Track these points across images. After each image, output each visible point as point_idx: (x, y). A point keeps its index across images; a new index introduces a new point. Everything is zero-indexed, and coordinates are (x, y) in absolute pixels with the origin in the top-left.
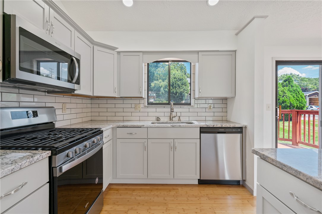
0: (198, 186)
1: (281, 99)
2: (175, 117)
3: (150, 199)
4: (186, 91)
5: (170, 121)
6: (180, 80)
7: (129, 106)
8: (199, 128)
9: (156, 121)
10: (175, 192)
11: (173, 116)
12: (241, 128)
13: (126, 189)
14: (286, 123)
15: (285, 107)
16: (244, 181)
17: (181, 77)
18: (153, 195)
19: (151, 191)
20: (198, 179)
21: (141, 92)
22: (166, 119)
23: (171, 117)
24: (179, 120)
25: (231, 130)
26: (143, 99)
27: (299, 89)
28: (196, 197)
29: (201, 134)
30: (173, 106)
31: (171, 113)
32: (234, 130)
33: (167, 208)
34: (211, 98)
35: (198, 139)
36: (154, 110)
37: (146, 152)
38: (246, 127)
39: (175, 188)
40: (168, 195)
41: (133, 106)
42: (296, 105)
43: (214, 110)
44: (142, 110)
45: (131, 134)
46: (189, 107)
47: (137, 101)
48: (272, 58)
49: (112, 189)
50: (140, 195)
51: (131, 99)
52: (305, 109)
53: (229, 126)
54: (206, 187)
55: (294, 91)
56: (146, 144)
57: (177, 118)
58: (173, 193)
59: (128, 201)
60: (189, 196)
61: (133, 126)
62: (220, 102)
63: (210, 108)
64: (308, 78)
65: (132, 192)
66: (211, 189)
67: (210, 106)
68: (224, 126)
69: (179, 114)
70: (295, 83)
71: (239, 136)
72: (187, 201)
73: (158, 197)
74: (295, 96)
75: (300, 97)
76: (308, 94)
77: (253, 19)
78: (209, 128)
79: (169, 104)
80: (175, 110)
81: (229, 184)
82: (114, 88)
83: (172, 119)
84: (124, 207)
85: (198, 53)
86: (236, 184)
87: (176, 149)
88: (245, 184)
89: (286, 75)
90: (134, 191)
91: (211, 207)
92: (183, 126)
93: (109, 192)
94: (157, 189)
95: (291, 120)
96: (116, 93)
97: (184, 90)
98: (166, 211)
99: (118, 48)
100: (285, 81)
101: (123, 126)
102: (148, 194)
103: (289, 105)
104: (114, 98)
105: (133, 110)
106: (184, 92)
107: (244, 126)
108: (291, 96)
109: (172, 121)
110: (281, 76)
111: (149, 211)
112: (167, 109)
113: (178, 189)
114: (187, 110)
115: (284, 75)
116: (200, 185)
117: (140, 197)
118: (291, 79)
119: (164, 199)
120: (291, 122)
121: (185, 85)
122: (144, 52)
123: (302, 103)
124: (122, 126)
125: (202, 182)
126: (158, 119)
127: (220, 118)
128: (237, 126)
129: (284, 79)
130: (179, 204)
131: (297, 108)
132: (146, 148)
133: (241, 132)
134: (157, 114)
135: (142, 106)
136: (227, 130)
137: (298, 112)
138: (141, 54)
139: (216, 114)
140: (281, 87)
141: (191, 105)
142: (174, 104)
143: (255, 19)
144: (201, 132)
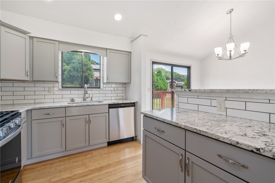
0: (108, 147)
1: (156, 84)
2: (88, 98)
3: (71, 165)
4: (91, 76)
5: (84, 101)
6: (85, 66)
7: (43, 89)
8: (108, 105)
9: (71, 102)
10: (91, 155)
11: (86, 97)
12: (134, 103)
13: (43, 165)
14: (158, 100)
15: (158, 90)
16: (136, 136)
17: (87, 63)
18: (73, 162)
19: (70, 160)
20: (108, 142)
21: (57, 77)
22: (80, 100)
23: (85, 98)
24: (91, 100)
25: (128, 105)
26: (58, 83)
27: (165, 79)
28: (107, 154)
29: (110, 109)
30: (87, 89)
31: (84, 95)
32: (130, 105)
33: (86, 167)
34: (115, 83)
35: (108, 113)
36: (69, 92)
37: (64, 129)
38: (137, 102)
39: (90, 152)
40: (85, 158)
41: (47, 89)
42: (163, 88)
43: (117, 92)
44: (56, 93)
45: (48, 114)
46: (99, 89)
47: (51, 85)
48: (150, 59)
49: (27, 169)
50: (60, 166)
51: (44, 82)
52: (167, 91)
53: (127, 102)
54: (113, 146)
55: (162, 79)
56: (64, 122)
57: (89, 99)
58: (89, 156)
59: (49, 173)
60: (101, 155)
61: (51, 107)
62: (121, 86)
63: (115, 91)
64: (169, 72)
65: (51, 165)
66: (116, 146)
67: (115, 89)
68: (124, 102)
69: (91, 96)
70: (163, 74)
71: (133, 108)
72: (101, 158)
73: (77, 162)
74: (163, 83)
75: (165, 83)
76: (169, 82)
77: (141, 35)
78: (115, 104)
79: (82, 87)
80: (89, 92)
81: (128, 140)
82: (26, 72)
83: (86, 100)
84: (46, 178)
85: (106, 50)
86: (132, 140)
87: (91, 122)
88: (137, 138)
89: (159, 69)
90: (53, 164)
91: (117, 157)
92: (96, 104)
93: (24, 172)
94: (75, 157)
95: (160, 98)
96: (29, 76)
97: (88, 74)
98: (86, 169)
99: (30, 33)
100: (158, 72)
101: (40, 107)
102: (67, 162)
103: (160, 88)
104: (24, 81)
105: (46, 93)
106: (89, 76)
107: (136, 102)
108: (161, 82)
109: (86, 101)
110: (157, 69)
111: (71, 173)
112: (81, 92)
113: (93, 153)
114: (98, 92)
115: (158, 68)
116: (109, 146)
117: (61, 166)
118: (161, 72)
119: (83, 162)
120: (160, 99)
121: (90, 71)
122: (60, 42)
123: (166, 87)
124: (38, 108)
125: (110, 144)
126: (72, 100)
127: (121, 98)
128: (132, 102)
129: (158, 71)
130: (95, 161)
131: (164, 90)
132: (64, 125)
133: (134, 106)
134: (72, 96)
135: (56, 89)
136: (126, 105)
137: (163, 92)
138: (57, 43)
139: (119, 95)
140: (156, 76)
141: (100, 88)
142: (88, 88)
143: (142, 36)
144: (109, 108)
